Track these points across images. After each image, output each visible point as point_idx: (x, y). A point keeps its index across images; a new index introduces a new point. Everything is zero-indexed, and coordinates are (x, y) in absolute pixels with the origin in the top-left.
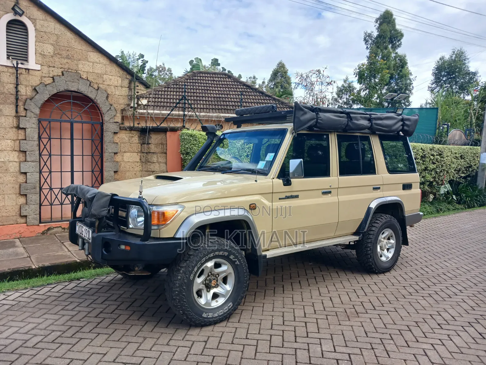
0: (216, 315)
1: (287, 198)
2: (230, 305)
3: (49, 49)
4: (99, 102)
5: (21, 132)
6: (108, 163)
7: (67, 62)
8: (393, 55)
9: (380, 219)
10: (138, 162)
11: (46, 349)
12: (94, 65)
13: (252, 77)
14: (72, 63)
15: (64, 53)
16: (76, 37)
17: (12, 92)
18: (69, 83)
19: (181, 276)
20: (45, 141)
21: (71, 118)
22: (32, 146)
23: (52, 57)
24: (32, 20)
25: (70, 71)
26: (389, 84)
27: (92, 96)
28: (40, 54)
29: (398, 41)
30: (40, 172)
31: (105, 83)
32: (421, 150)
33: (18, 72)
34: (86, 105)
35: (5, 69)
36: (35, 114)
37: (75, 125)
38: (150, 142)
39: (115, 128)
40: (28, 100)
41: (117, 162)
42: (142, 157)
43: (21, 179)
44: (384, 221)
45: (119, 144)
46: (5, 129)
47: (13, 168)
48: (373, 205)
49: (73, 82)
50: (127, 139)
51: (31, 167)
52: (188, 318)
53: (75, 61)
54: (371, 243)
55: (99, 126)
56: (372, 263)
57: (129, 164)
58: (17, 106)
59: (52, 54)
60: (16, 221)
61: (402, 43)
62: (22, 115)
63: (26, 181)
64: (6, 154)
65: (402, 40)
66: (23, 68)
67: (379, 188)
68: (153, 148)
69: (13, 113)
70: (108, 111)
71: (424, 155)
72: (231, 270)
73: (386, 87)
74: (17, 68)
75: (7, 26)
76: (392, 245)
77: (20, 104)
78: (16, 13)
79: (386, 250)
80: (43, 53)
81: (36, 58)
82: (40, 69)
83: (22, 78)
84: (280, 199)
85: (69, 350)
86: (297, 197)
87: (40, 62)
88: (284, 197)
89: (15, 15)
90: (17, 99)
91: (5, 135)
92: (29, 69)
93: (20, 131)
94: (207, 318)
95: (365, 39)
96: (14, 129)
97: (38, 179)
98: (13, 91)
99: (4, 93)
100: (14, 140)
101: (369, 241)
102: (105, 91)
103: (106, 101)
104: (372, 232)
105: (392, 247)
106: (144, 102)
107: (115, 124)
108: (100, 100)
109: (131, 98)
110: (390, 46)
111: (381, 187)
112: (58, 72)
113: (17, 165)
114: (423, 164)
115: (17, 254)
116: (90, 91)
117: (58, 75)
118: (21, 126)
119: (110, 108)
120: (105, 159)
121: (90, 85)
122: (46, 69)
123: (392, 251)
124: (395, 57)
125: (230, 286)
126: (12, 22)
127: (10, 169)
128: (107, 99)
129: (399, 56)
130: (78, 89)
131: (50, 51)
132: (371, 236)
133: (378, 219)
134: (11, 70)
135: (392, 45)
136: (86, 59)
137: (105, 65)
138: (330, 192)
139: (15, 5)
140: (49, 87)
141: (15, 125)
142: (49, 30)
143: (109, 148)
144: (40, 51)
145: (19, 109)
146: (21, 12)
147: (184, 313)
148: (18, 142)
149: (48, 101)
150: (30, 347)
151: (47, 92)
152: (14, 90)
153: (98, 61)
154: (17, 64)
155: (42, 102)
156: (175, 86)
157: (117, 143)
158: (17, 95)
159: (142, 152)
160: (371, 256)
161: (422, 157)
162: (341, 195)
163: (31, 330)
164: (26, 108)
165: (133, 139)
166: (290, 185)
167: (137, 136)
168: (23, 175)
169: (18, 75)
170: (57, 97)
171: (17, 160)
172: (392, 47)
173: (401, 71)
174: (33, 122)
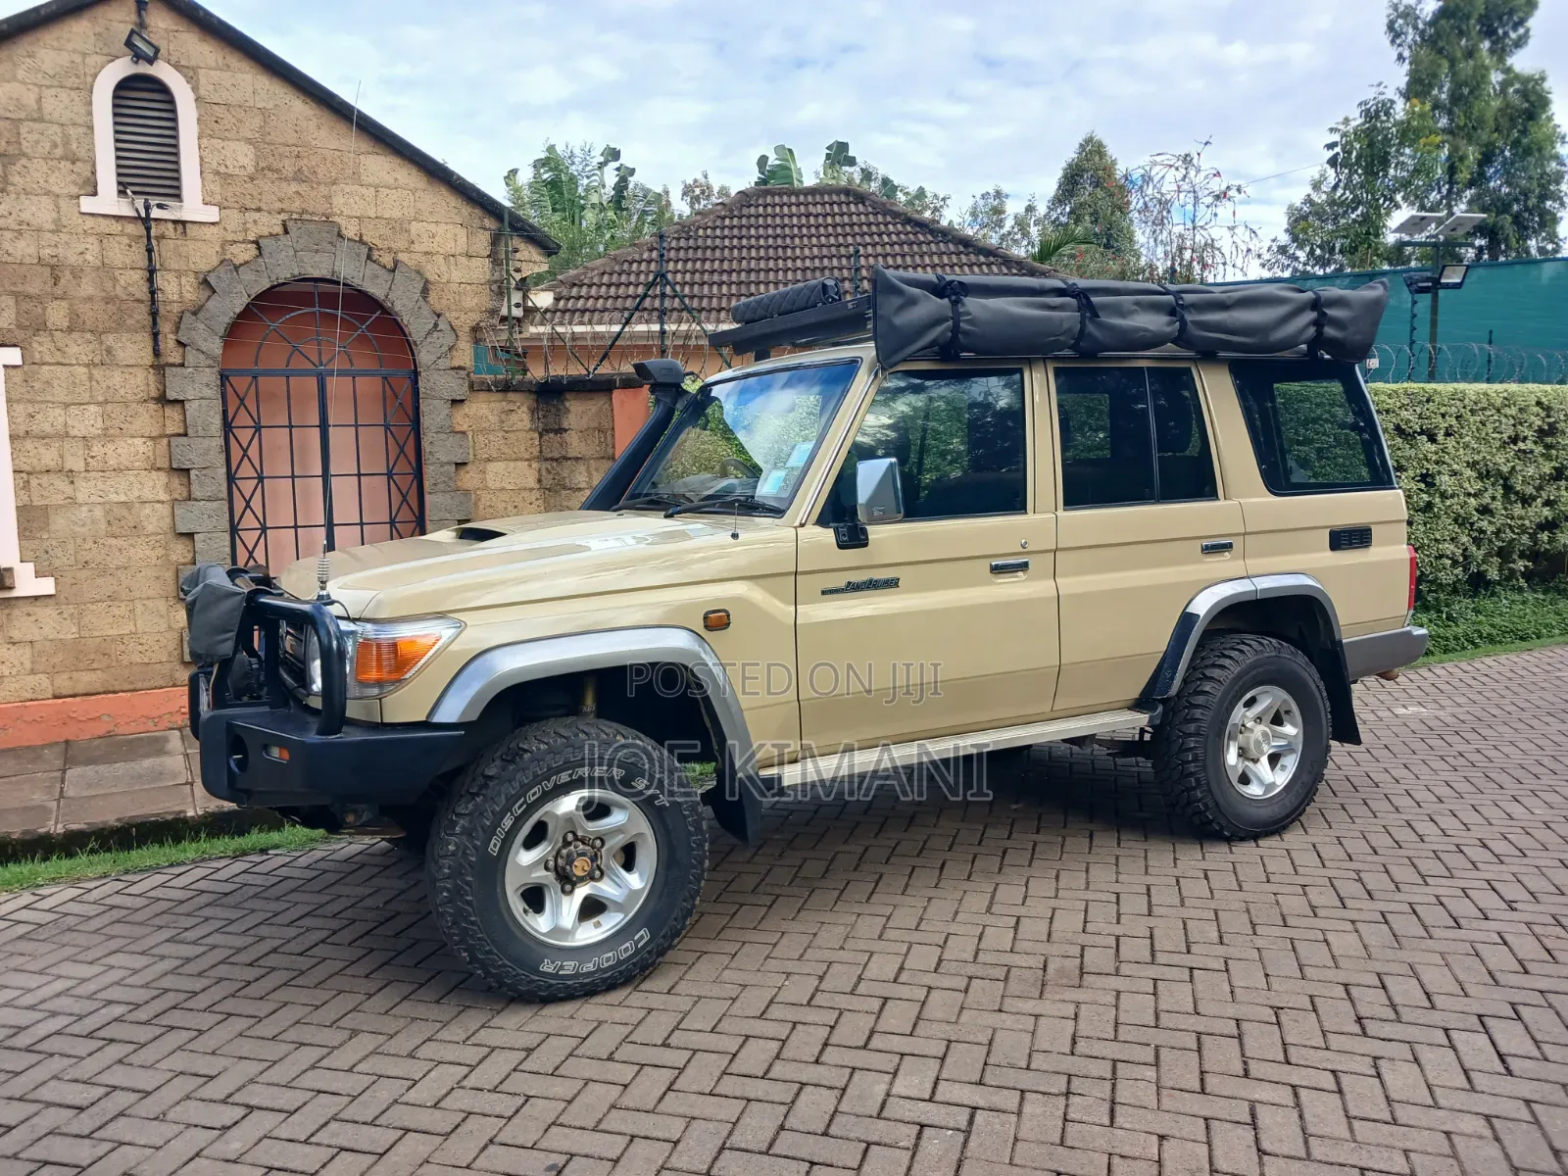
0: (589, 967)
1: (854, 588)
2: (642, 937)
3: (242, 157)
4: (398, 307)
5: (172, 413)
6: (440, 495)
7: (297, 193)
8: (1496, 77)
9: (1234, 654)
10: (531, 490)
11: (61, 1055)
12: (382, 195)
13: (992, 192)
14: (313, 194)
15: (288, 167)
16: (318, 112)
17: (139, 295)
18: (306, 256)
19: (456, 844)
20: (244, 436)
21: (316, 360)
22: (207, 452)
23: (252, 179)
24: (185, 70)
25: (308, 217)
26: (1478, 180)
27: (377, 290)
28: (216, 175)
29: (1515, 27)
30: (234, 530)
31: (416, 247)
32: (1536, 409)
33: (153, 232)
34: (363, 320)
35: (116, 227)
36: (208, 356)
37: (332, 383)
38: (565, 425)
39: (456, 387)
40: (187, 315)
41: (467, 492)
42: (544, 473)
43: (180, 552)
44: (1251, 658)
45: (470, 434)
46: (126, 404)
47: (154, 520)
48: (1203, 605)
49: (317, 251)
50: (494, 419)
51: (208, 518)
52: (488, 973)
53: (322, 188)
54: (1197, 734)
55: (407, 384)
56: (1206, 805)
57: (504, 496)
58: (155, 336)
59: (251, 169)
60: (171, 676)
61: (1531, 33)
62: (171, 360)
63: (194, 558)
64: (132, 479)
65: (1531, 23)
66: (166, 220)
67: (1228, 547)
68: (575, 444)
69: (147, 358)
70: (429, 333)
71: (1549, 424)
72: (644, 827)
73: (1468, 193)
74: (146, 221)
75: (115, 97)
76: (1289, 744)
77: (166, 328)
78: (138, 56)
79: (1264, 760)
80: (222, 169)
81: (204, 185)
82: (216, 219)
83: (166, 251)
84: (824, 593)
85: (120, 1061)
86: (891, 583)
87: (218, 198)
88: (842, 584)
89: (136, 63)
90: (154, 314)
91: (127, 425)
92: (184, 223)
93: (169, 411)
94: (556, 976)
95: (1391, 26)
96: (152, 406)
97: (228, 550)
98: (141, 291)
99: (116, 296)
100: (152, 438)
101: (1192, 727)
102: (418, 272)
103: (422, 303)
104: (1200, 700)
105: (1289, 749)
106: (543, 299)
107: (453, 372)
108: (402, 301)
109: (500, 290)
110: (1486, 45)
111: (1237, 543)
112: (270, 224)
113: (165, 510)
114: (1548, 458)
115: (161, 775)
116: (368, 273)
117: (271, 235)
118: (171, 395)
119: (436, 325)
120: (427, 485)
121: (369, 257)
122: (234, 218)
123: (1291, 763)
124: (1505, 85)
125: (641, 876)
126: (131, 84)
127: (145, 524)
128: (425, 298)
129: (1517, 77)
130: (333, 272)
131: (245, 161)
132: (1198, 713)
133: (1226, 653)
134: (131, 228)
135: (1493, 43)
136: (356, 178)
137: (414, 191)
138: (1023, 567)
139: (132, 32)
140: (247, 275)
141: (154, 393)
142: (235, 98)
143: (438, 450)
144: (214, 165)
145: (162, 346)
146: (150, 52)
147: (473, 959)
148: (165, 441)
149: (246, 314)
150: (20, 1050)
151: (240, 288)
152: (145, 288)
153: (392, 181)
154: (147, 208)
155: (227, 319)
156: (682, 243)
157: (464, 433)
158: (153, 301)
159: (542, 457)
160: (1198, 780)
161: (1540, 431)
162: (1065, 575)
163: (51, 998)
164: (183, 340)
165: (514, 417)
166: (866, 545)
167: (524, 409)
168: (184, 540)
169: (154, 242)
170: (272, 302)
171: (164, 496)
172: (1492, 51)
173: (1524, 132)
174: (205, 380)
